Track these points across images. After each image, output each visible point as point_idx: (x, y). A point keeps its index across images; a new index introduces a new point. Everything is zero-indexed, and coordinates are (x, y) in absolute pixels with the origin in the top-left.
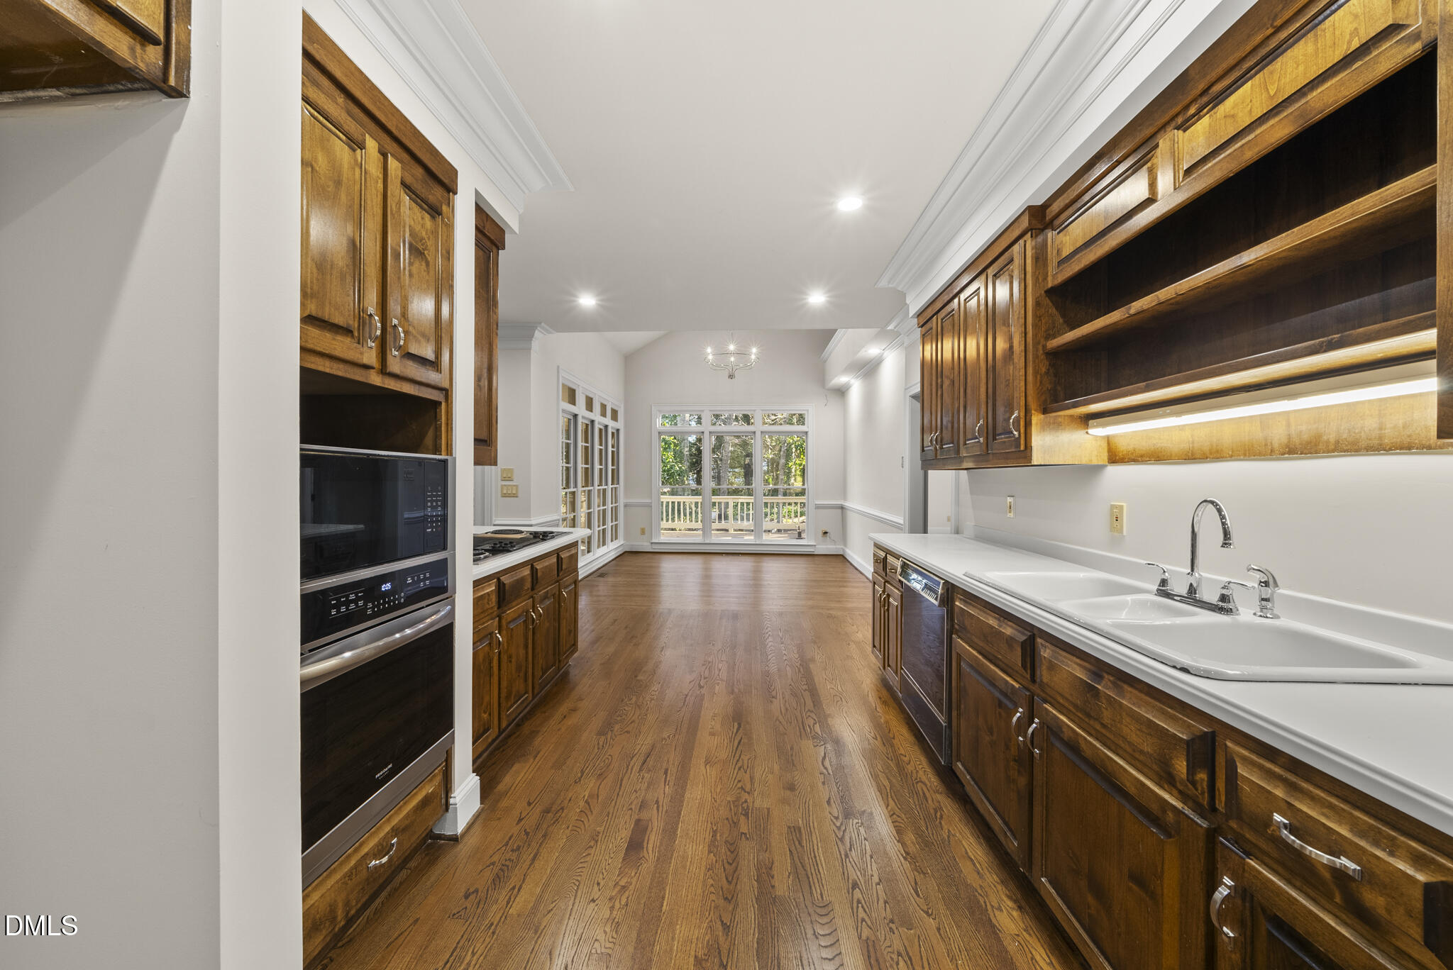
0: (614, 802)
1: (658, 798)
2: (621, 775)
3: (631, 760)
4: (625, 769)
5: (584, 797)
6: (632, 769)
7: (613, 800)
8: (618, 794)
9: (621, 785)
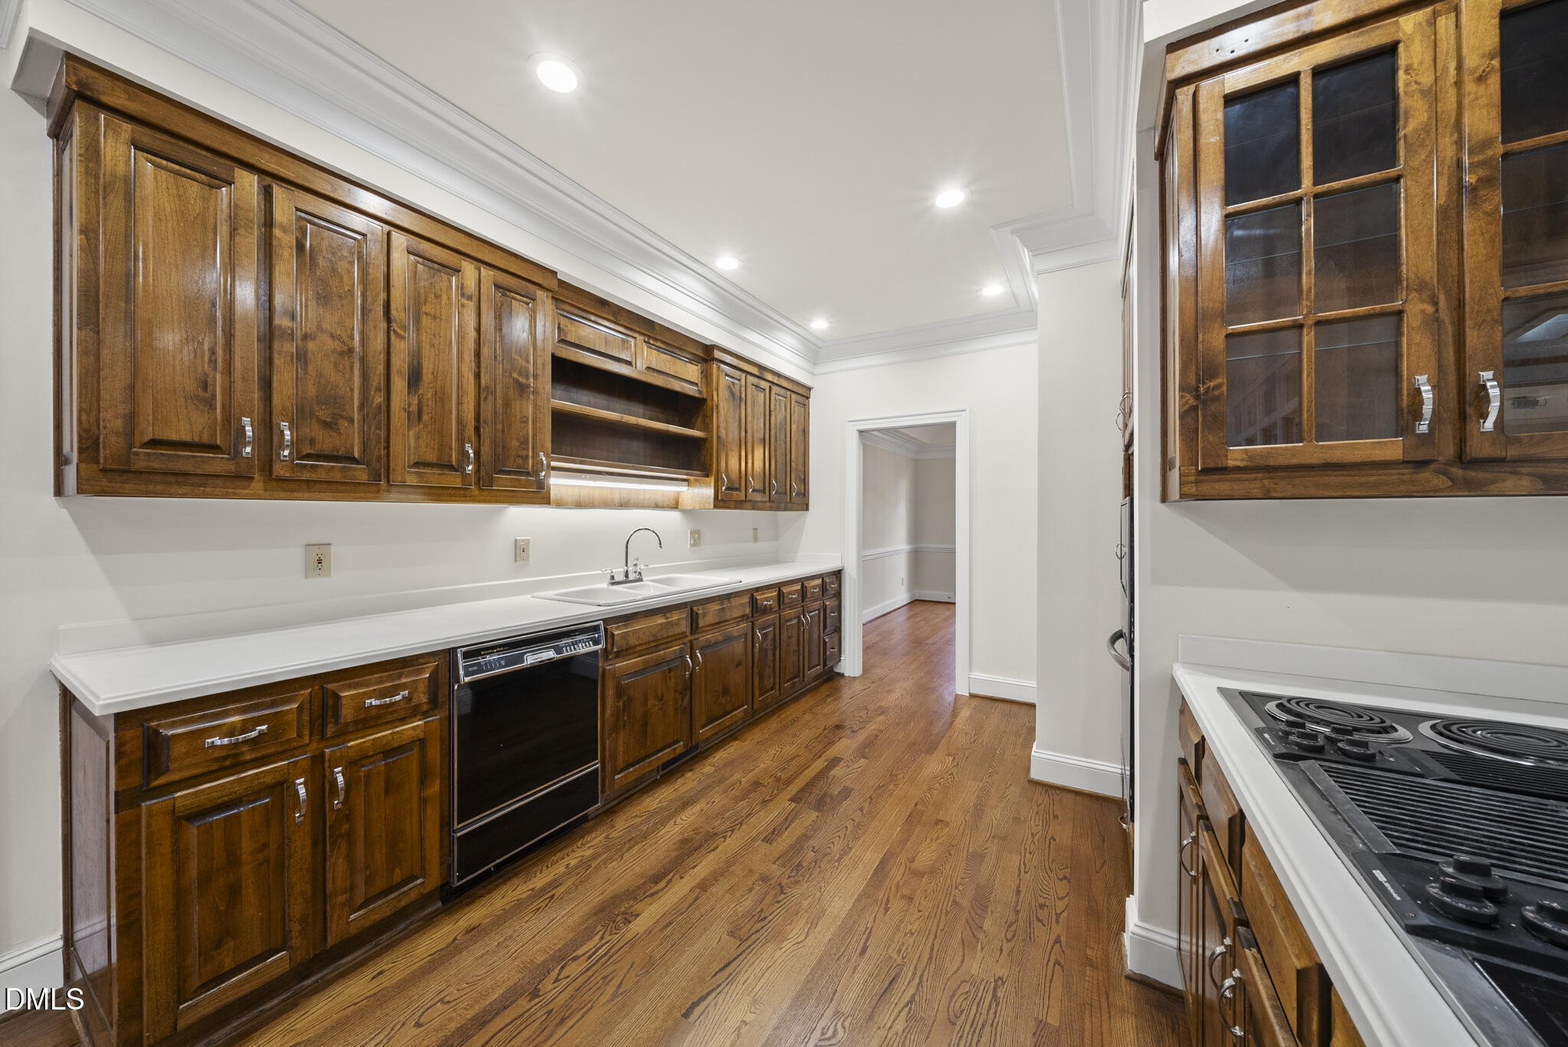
0: (941, 928)
1: (885, 914)
2: (932, 969)
3: (914, 996)
4: (925, 978)
5: (982, 948)
6: (914, 974)
7: (942, 930)
8: (936, 936)
9: (932, 950)
